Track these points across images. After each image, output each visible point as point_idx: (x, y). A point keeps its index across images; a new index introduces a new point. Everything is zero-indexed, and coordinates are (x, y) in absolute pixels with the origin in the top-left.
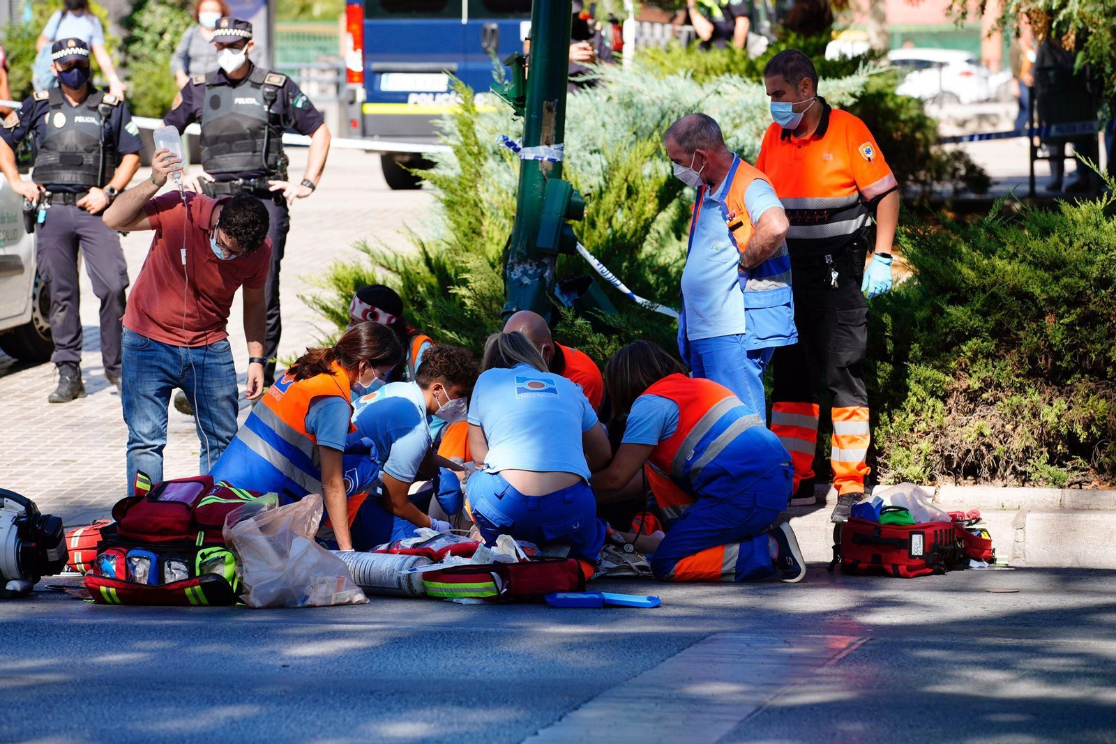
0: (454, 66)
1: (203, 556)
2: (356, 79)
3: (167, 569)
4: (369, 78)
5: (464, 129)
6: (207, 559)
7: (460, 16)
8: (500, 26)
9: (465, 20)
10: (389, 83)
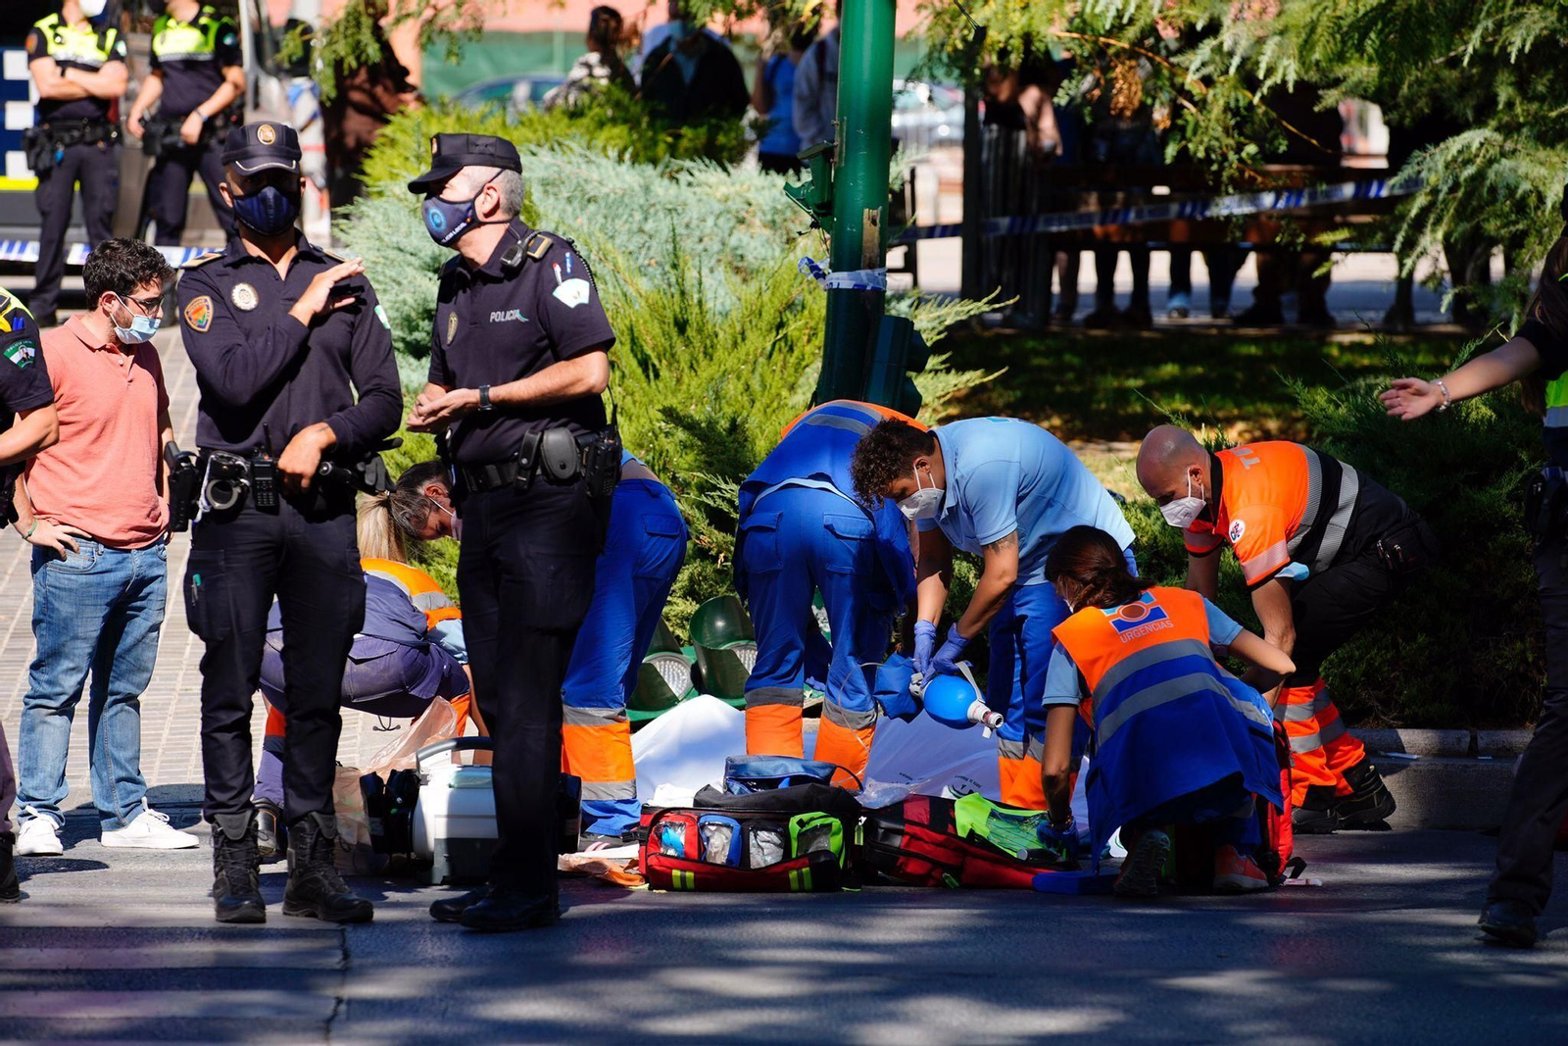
1: (801, 823)
3: (752, 841)
6: (808, 827)
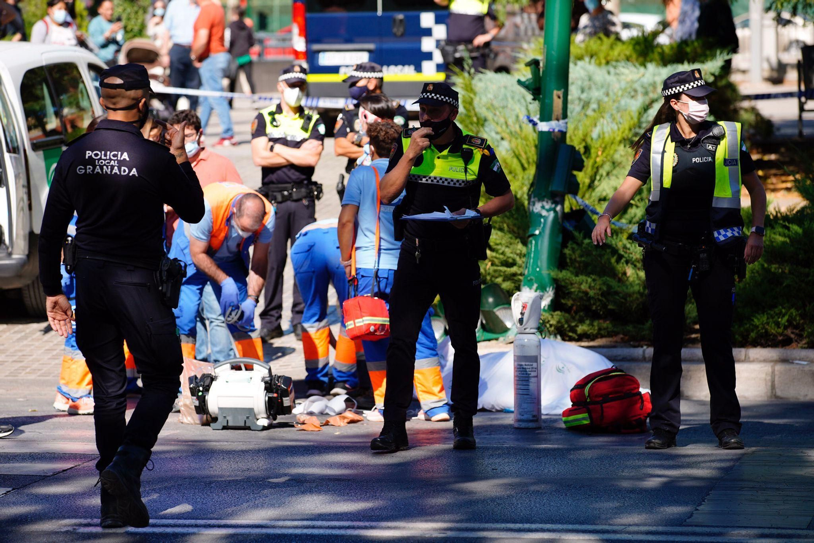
0: (371, 46)
2: (301, 56)
4: (311, 56)
5: (468, 106)
7: (376, 9)
8: (406, 17)
9: (380, 12)
10: (326, 59)
